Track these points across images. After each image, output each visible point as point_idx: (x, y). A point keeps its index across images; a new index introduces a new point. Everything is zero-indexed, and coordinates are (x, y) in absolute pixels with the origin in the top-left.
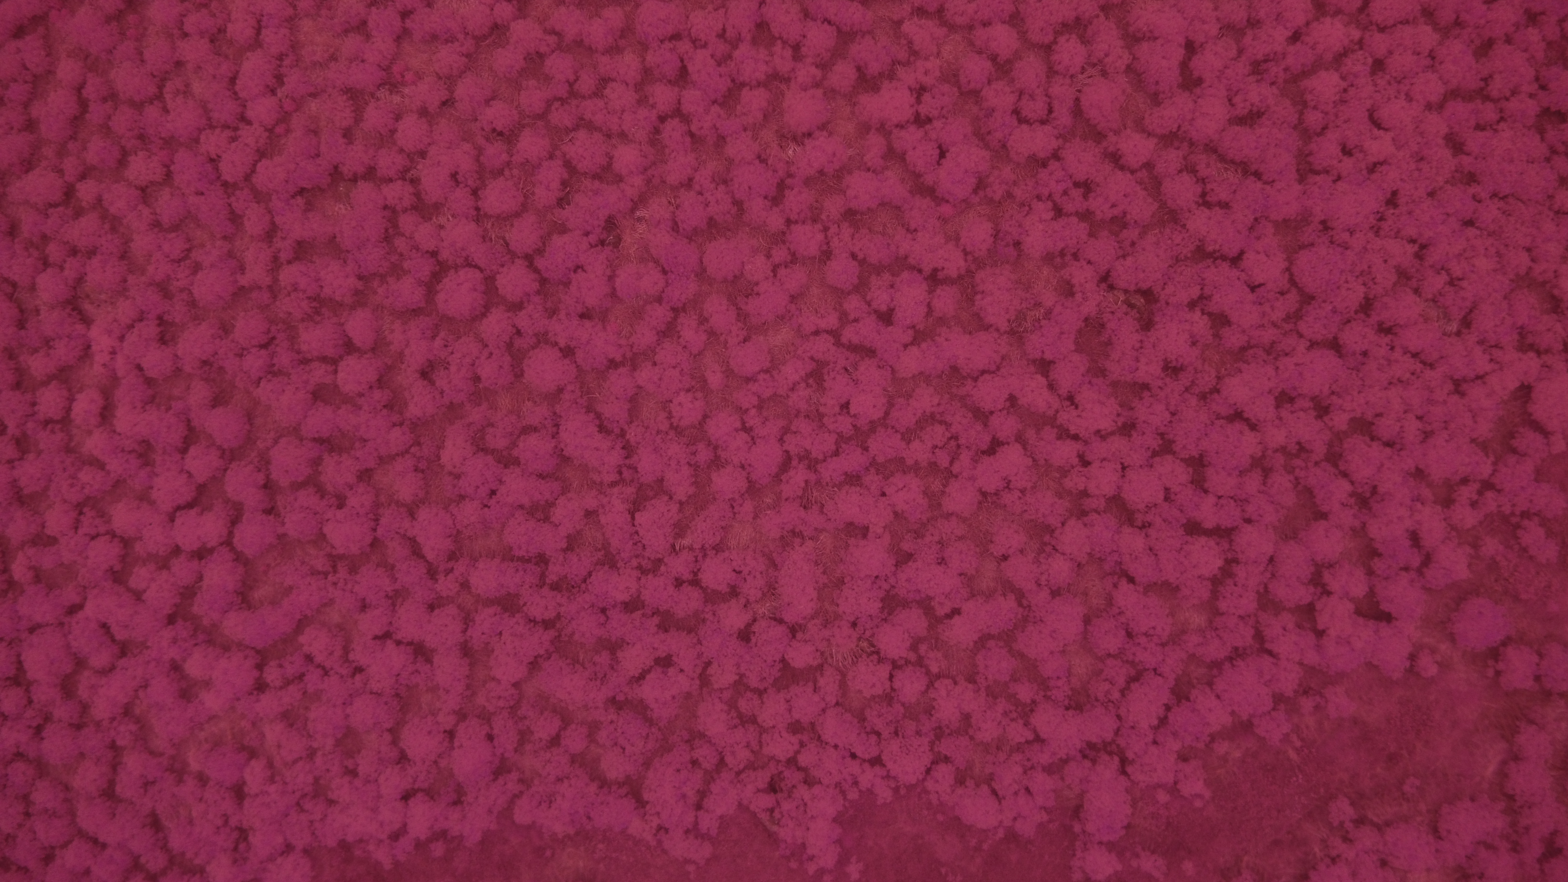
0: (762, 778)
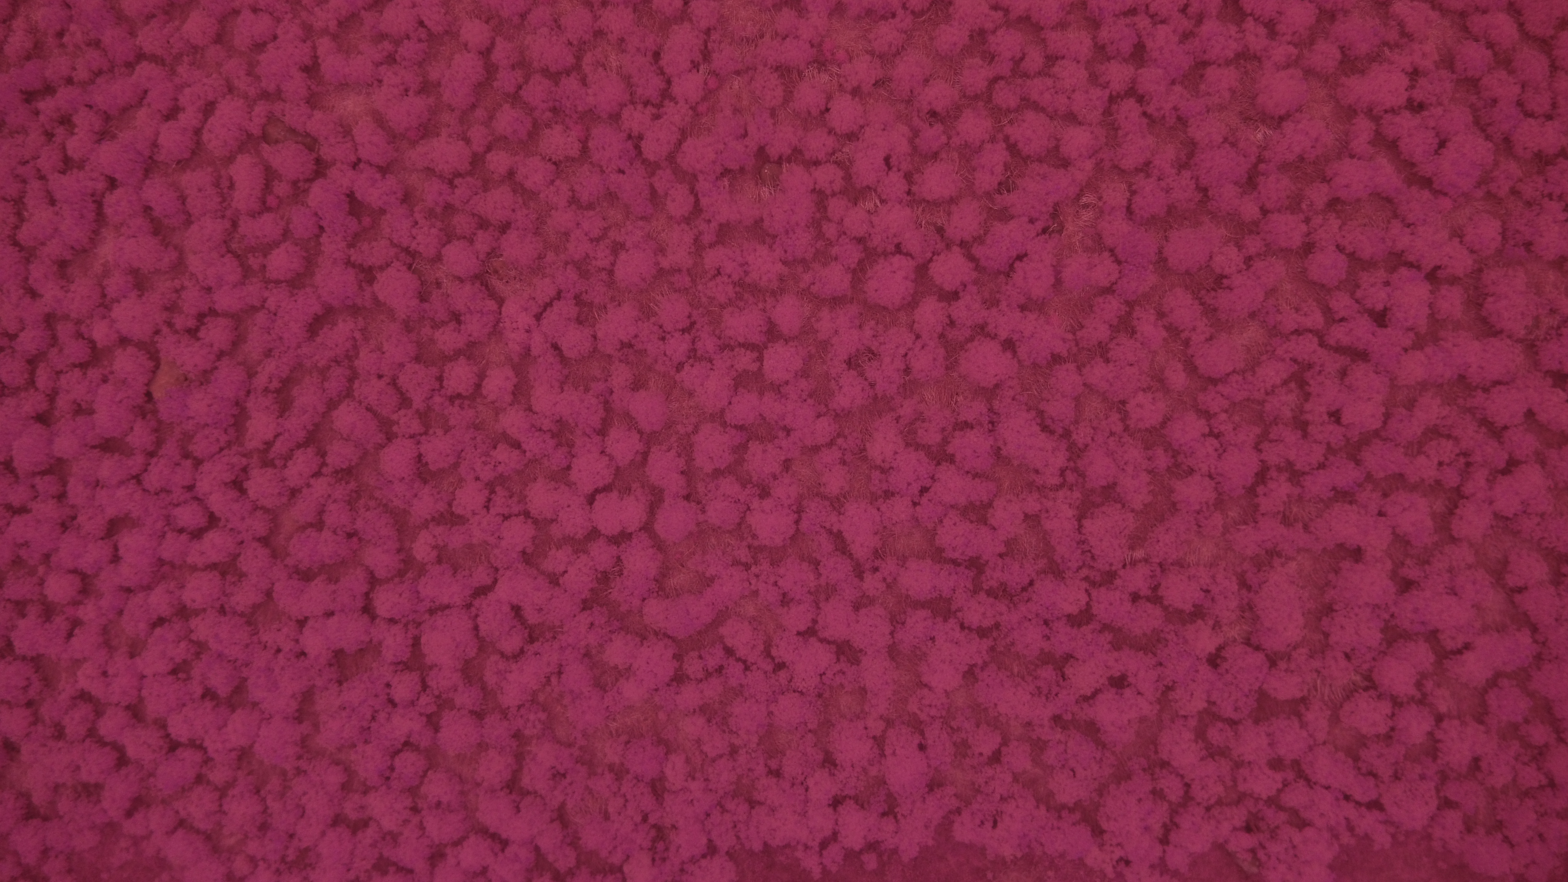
0: (1239, 816)
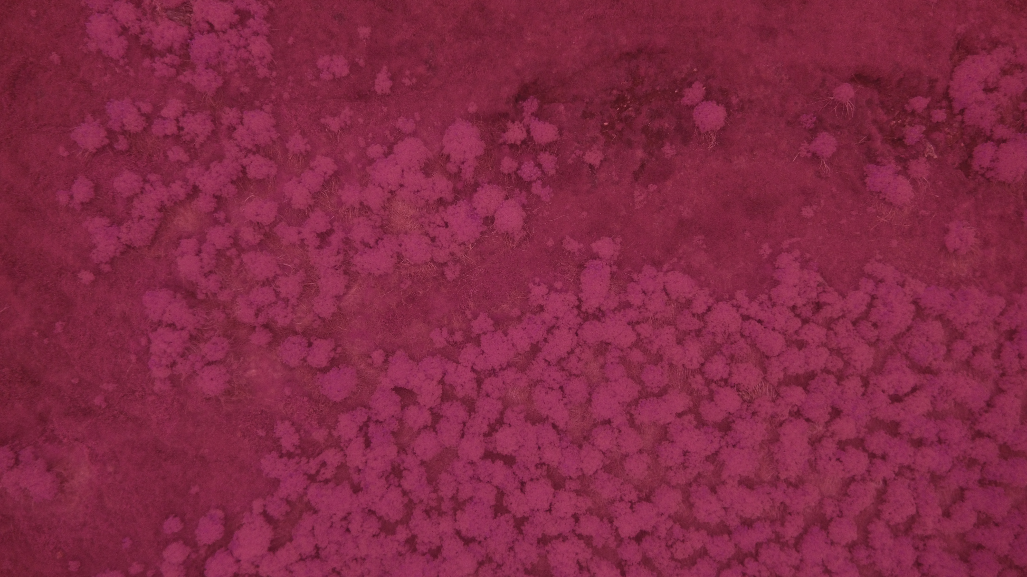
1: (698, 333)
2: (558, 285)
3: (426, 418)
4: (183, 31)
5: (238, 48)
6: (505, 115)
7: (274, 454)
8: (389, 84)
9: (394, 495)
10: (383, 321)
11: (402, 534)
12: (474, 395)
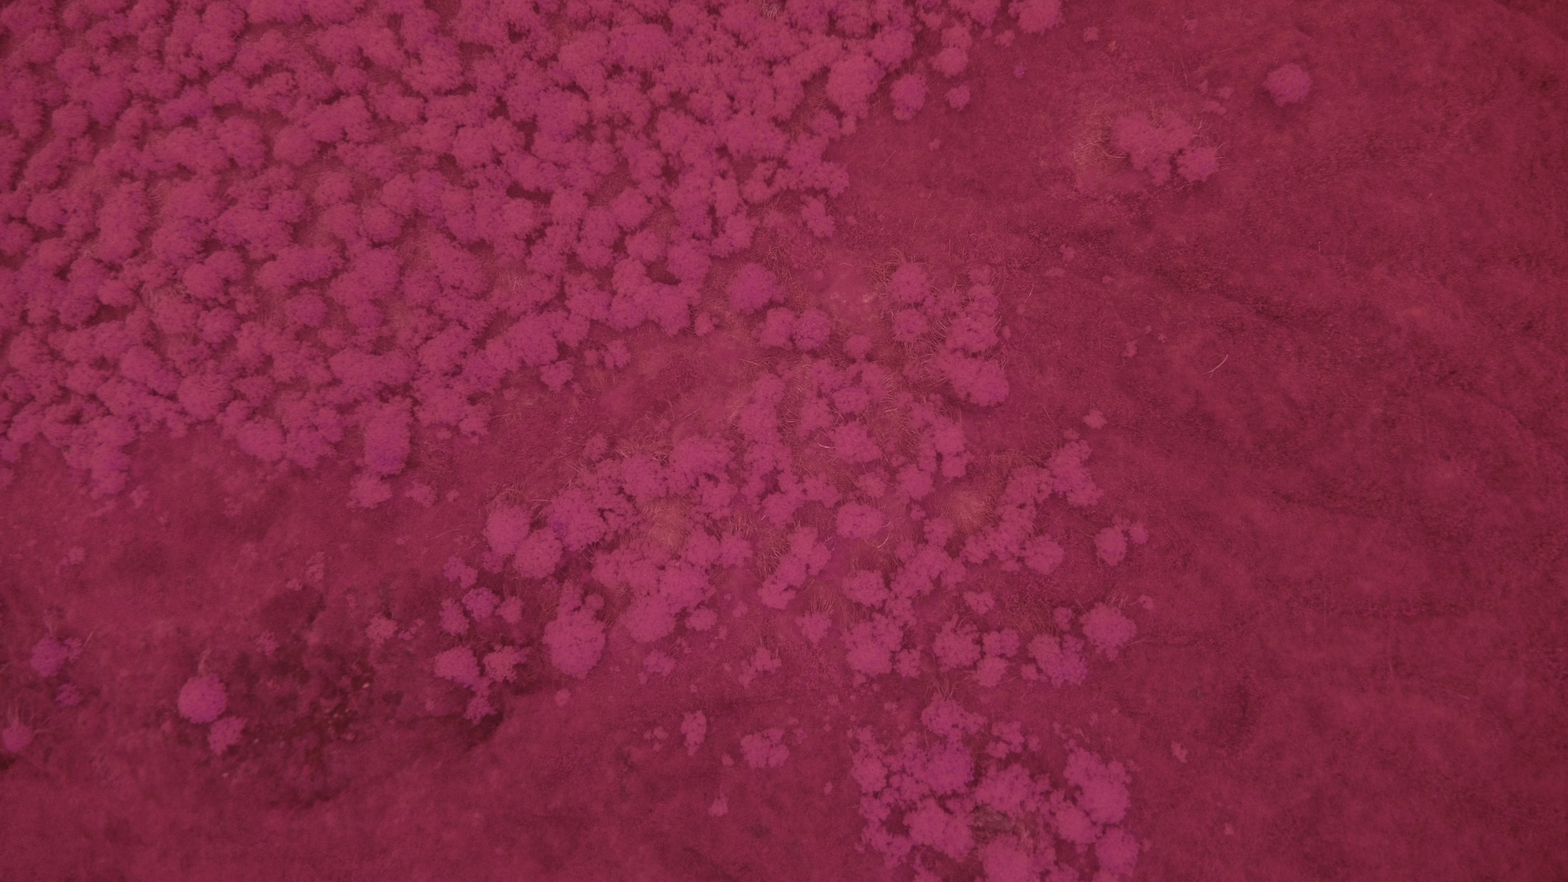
1: (242, 373)
2: (444, 434)
3: (633, 244)
4: (982, 794)
5: (903, 771)
6: (520, 690)
7: (833, 193)
8: (684, 727)
9: (668, 142)
10: (696, 374)
11: (659, 93)
12: (569, 278)
